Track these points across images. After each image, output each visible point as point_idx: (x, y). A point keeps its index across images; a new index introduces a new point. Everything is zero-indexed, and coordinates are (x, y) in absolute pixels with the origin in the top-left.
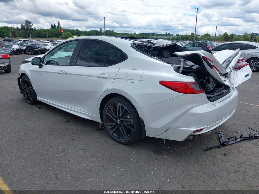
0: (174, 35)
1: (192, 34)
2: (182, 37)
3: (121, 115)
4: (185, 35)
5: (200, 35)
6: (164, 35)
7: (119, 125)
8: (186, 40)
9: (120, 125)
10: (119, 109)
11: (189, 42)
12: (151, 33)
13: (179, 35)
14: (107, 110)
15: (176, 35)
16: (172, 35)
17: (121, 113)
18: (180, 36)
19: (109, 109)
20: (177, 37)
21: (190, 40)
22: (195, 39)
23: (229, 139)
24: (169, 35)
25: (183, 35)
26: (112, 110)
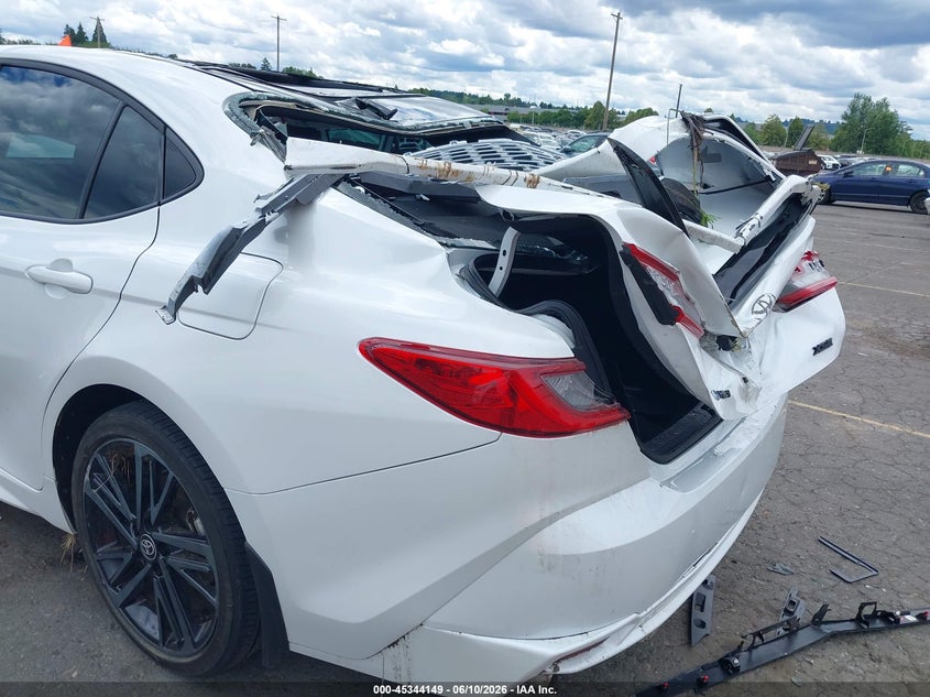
0: (534, 104)
1: (598, 105)
2: (560, 114)
3: (154, 511)
4: (572, 109)
5: (623, 113)
6: (500, 102)
7: (150, 566)
8: (577, 128)
9: (155, 565)
10: (145, 476)
11: (583, 133)
12: (453, 93)
13: (550, 106)
14: (87, 477)
15: (542, 105)
16: (529, 105)
17: (156, 502)
18: (557, 111)
19: (97, 468)
20: (544, 114)
21: (588, 126)
22: (605, 125)
23: (759, 634)
24: (518, 102)
25: (565, 107)
26: (111, 477)
